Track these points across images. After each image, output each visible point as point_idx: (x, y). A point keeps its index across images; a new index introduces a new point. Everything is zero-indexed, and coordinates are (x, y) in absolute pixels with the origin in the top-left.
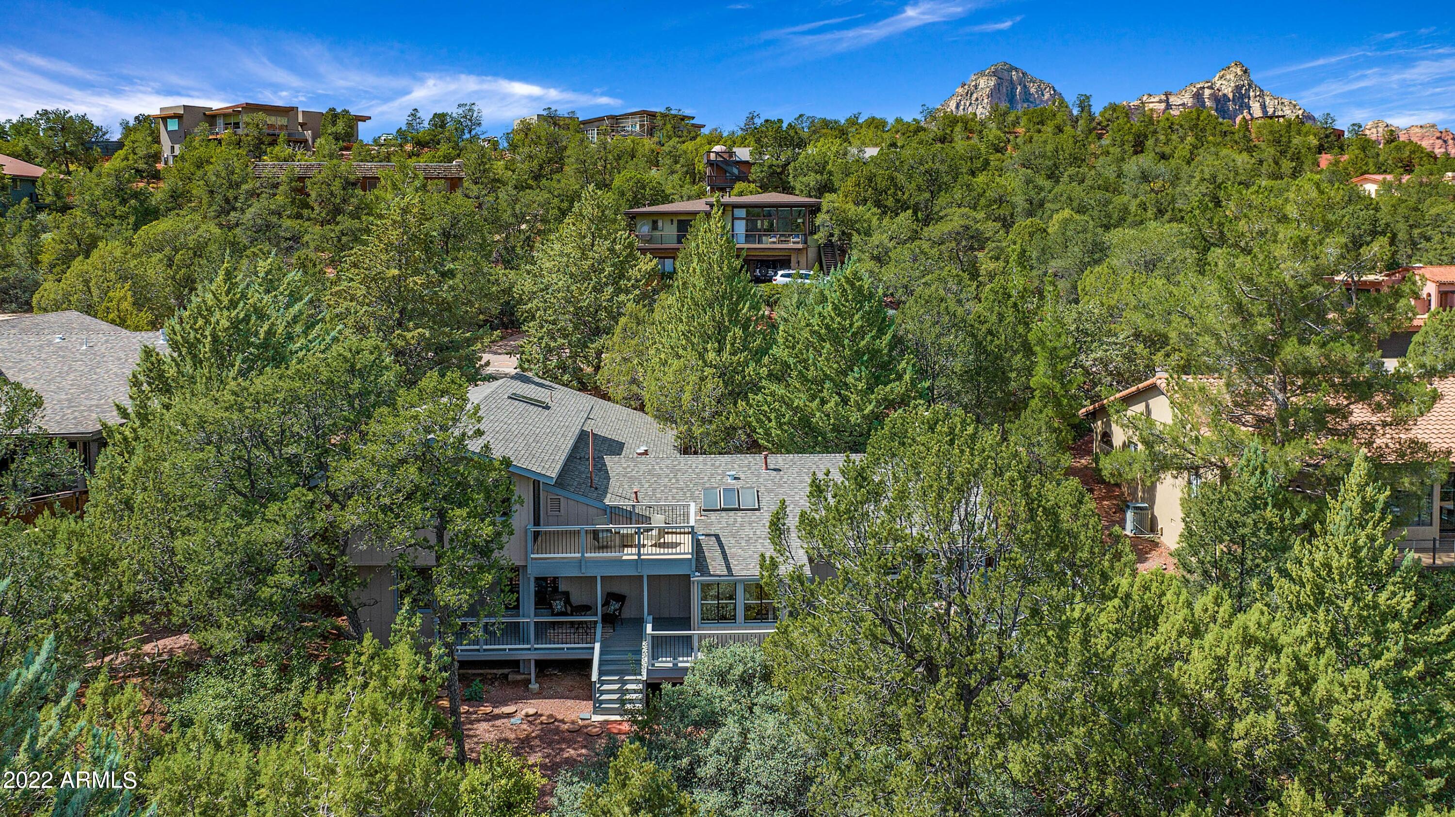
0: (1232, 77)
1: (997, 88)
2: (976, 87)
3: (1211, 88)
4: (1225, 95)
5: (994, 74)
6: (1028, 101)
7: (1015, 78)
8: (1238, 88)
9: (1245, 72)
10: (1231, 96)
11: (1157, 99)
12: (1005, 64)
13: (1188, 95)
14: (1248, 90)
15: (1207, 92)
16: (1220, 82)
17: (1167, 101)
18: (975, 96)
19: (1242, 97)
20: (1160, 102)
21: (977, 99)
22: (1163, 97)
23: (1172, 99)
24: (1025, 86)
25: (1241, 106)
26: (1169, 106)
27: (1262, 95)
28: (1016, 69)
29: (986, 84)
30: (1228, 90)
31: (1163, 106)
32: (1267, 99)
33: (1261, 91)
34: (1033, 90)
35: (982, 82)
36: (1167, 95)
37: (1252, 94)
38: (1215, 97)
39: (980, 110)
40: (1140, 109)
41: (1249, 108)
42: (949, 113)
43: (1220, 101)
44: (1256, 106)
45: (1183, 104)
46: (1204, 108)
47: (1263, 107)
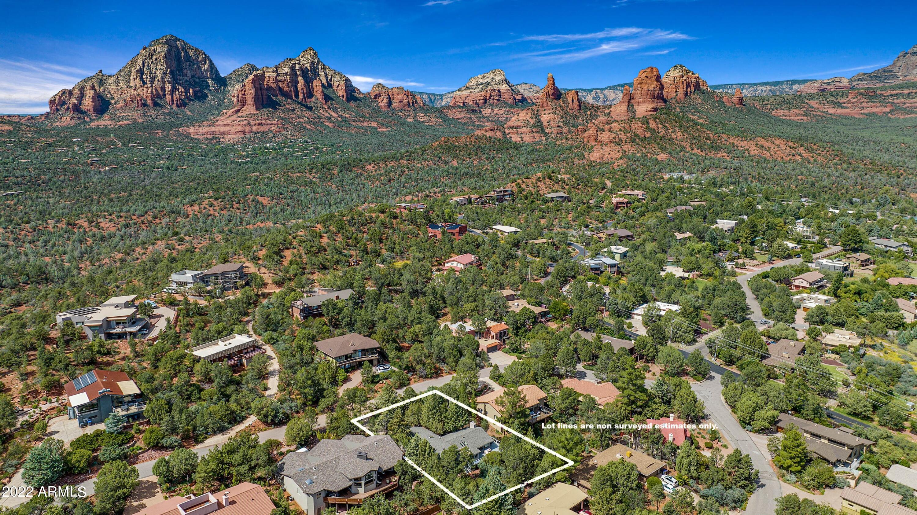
0: (308, 56)
1: (169, 52)
2: (155, 51)
3: (299, 64)
4: (306, 68)
5: (166, 43)
6: (189, 61)
7: (179, 46)
8: (312, 63)
9: (315, 54)
10: (309, 68)
11: (271, 70)
12: (172, 36)
13: (287, 68)
14: (317, 65)
15: (297, 66)
16: (303, 60)
17: (277, 71)
18: (154, 57)
19: (315, 68)
20: (273, 72)
21: (156, 59)
22: (275, 69)
23: (279, 70)
24: (186, 51)
25: (315, 74)
26: (278, 74)
27: (324, 68)
28: (179, 40)
29: (161, 49)
30: (307, 65)
31: (275, 74)
32: (327, 70)
33: (324, 65)
34: (191, 54)
35: (159, 48)
36: (277, 67)
37: (319, 67)
38: (301, 69)
39: (159, 67)
40: (263, 76)
41: (319, 75)
42: (138, 68)
43: (304, 71)
44: (322, 74)
45: (286, 73)
46: (296, 75)
47: (326, 75)
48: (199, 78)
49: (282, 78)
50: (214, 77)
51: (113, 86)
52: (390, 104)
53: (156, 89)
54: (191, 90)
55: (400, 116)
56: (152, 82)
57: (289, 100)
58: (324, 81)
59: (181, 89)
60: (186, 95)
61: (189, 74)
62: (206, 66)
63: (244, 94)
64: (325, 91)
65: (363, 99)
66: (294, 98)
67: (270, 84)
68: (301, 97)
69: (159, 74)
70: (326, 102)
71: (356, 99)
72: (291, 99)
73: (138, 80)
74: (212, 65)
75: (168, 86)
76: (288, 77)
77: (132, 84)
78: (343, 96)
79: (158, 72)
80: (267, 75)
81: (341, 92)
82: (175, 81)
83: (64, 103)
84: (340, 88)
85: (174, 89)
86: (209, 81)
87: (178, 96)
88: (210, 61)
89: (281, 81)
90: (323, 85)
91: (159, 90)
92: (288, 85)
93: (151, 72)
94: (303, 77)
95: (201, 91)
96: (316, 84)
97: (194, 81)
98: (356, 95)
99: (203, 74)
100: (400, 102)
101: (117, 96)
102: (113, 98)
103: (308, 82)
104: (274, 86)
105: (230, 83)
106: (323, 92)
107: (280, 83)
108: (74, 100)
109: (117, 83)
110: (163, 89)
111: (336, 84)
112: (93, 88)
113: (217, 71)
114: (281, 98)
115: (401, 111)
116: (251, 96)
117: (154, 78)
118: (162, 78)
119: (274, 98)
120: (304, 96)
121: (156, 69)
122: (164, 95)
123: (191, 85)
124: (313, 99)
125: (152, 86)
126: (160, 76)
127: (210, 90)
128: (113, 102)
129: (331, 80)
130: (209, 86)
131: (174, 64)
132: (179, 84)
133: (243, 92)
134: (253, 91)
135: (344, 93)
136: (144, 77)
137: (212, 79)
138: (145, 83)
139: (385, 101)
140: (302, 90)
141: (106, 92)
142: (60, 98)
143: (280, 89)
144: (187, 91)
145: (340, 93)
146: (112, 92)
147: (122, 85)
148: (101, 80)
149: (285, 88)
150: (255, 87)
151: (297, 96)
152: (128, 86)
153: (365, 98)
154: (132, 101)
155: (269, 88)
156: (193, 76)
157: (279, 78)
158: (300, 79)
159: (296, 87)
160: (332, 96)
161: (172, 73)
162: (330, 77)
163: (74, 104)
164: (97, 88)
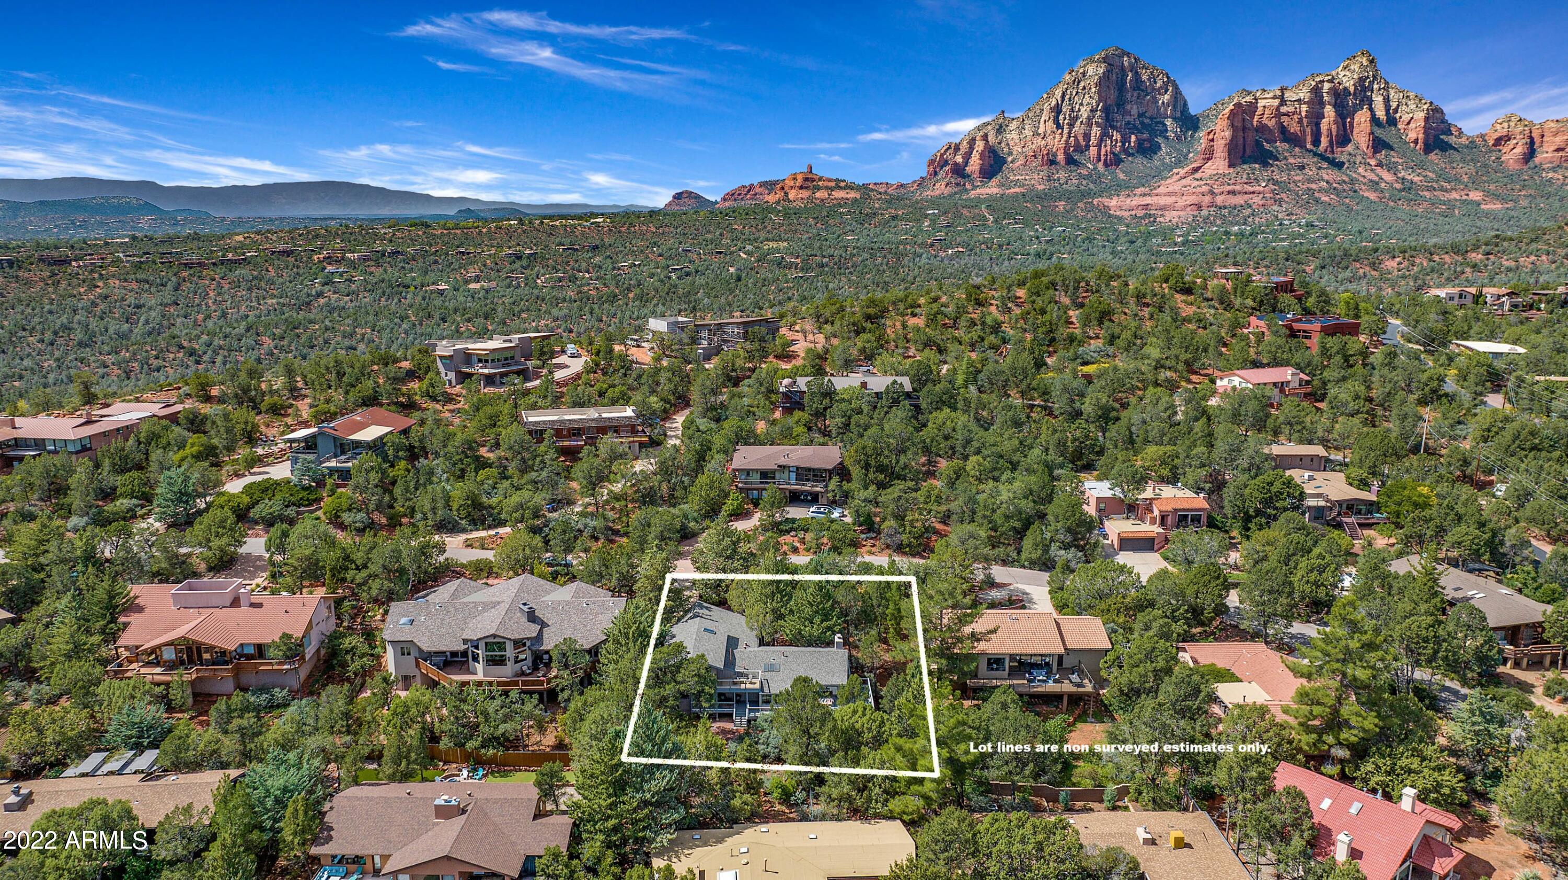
0: (1356, 67)
1: (1106, 76)
2: (1084, 74)
3: (1331, 81)
4: (1345, 89)
5: (1105, 60)
6: (1139, 89)
7: (1126, 64)
8: (1362, 80)
9: (1372, 62)
10: (1352, 89)
11: (1271, 95)
12: (1117, 49)
13: (1305, 89)
14: (1371, 83)
15: (1327, 86)
16: (1342, 73)
17: (1282, 98)
18: (1082, 84)
19: (1364, 89)
20: (1274, 97)
21: (1084, 88)
22: (1279, 93)
23: (1288, 95)
24: (1137, 72)
25: (1362, 101)
26: (1283, 102)
27: (1386, 89)
28: (1128, 55)
29: (1095, 71)
30: (1348, 81)
31: (1277, 102)
32: (1392, 92)
33: (1387, 83)
34: (1145, 77)
35: (1091, 70)
36: (1282, 90)
37: (1376, 86)
38: (1335, 92)
39: (1087, 100)
40: (1253, 106)
41: (1370, 101)
42: (1054, 103)
43: (1339, 96)
44: (1378, 100)
45: (1299, 100)
46: (1322, 104)
47: (1387, 101)
48: (1151, 118)
49: (1291, 109)
50: (1178, 115)
51: (1015, 135)
52: (1530, 154)
53: (1075, 137)
54: (1133, 138)
55: (1549, 181)
56: (1071, 125)
57: (1297, 149)
58: (1381, 113)
59: (1117, 136)
60: (1124, 144)
61: (1134, 112)
62: (1167, 97)
63: (1212, 140)
64: (1378, 132)
65: (1467, 147)
66: (1309, 146)
67: (1265, 121)
68: (1324, 142)
69: (1084, 113)
70: (1375, 152)
71: (1445, 147)
72: (1302, 146)
73: (1051, 123)
74: (1177, 94)
75: (1096, 131)
76: (1304, 108)
77: (1041, 131)
78: (1416, 142)
79: (1083, 109)
80: (1261, 103)
81: (1415, 132)
82: (1108, 123)
83: (946, 163)
84: (1412, 125)
85: (1104, 135)
86: (1168, 122)
87: (1108, 148)
88: (1176, 88)
89: (1287, 114)
90: (1375, 120)
91: (1081, 138)
92: (1300, 121)
93: (1072, 110)
94: (1334, 107)
95: (1150, 140)
96: (1362, 118)
97: (1142, 123)
98: (1452, 140)
99: (1159, 109)
100: (1558, 150)
101: (1017, 149)
102: (1010, 153)
103: (1344, 114)
104: (1271, 123)
105: (1205, 125)
106: (1372, 133)
107: (1284, 119)
108: (959, 159)
109: (1021, 129)
110: (1087, 136)
111: (1406, 118)
112: (985, 137)
113: (1185, 104)
114: (1281, 146)
115: (1554, 170)
116: (1223, 142)
117: (1077, 118)
118: (1089, 118)
119: (1267, 146)
120: (1331, 142)
121: (1081, 104)
122: (1088, 147)
123: (1133, 128)
124: (1350, 148)
125: (1070, 133)
126: (1085, 115)
127: (1167, 138)
128: (1010, 159)
129: (1396, 111)
130: (1166, 131)
131: (1113, 95)
132: (1113, 128)
133: (1211, 137)
134: (1228, 134)
135: (1421, 136)
136: (1061, 117)
137: (1174, 119)
138: (1059, 126)
139: (1519, 150)
140: (1330, 130)
141: (1003, 145)
142: (942, 155)
143: (1283, 130)
144: (1125, 139)
145: (1412, 135)
146: (1011, 143)
147: (1028, 132)
148: (1001, 126)
149: (1294, 128)
150: (1232, 125)
151: (1316, 142)
152: (1036, 134)
153: (1472, 145)
154: (1035, 156)
155: (1262, 128)
156: (1141, 115)
157: (1284, 109)
158: (1329, 111)
159: (1318, 125)
160: (1392, 141)
161: (1106, 110)
162: (1394, 105)
163: (956, 164)
164: (991, 139)
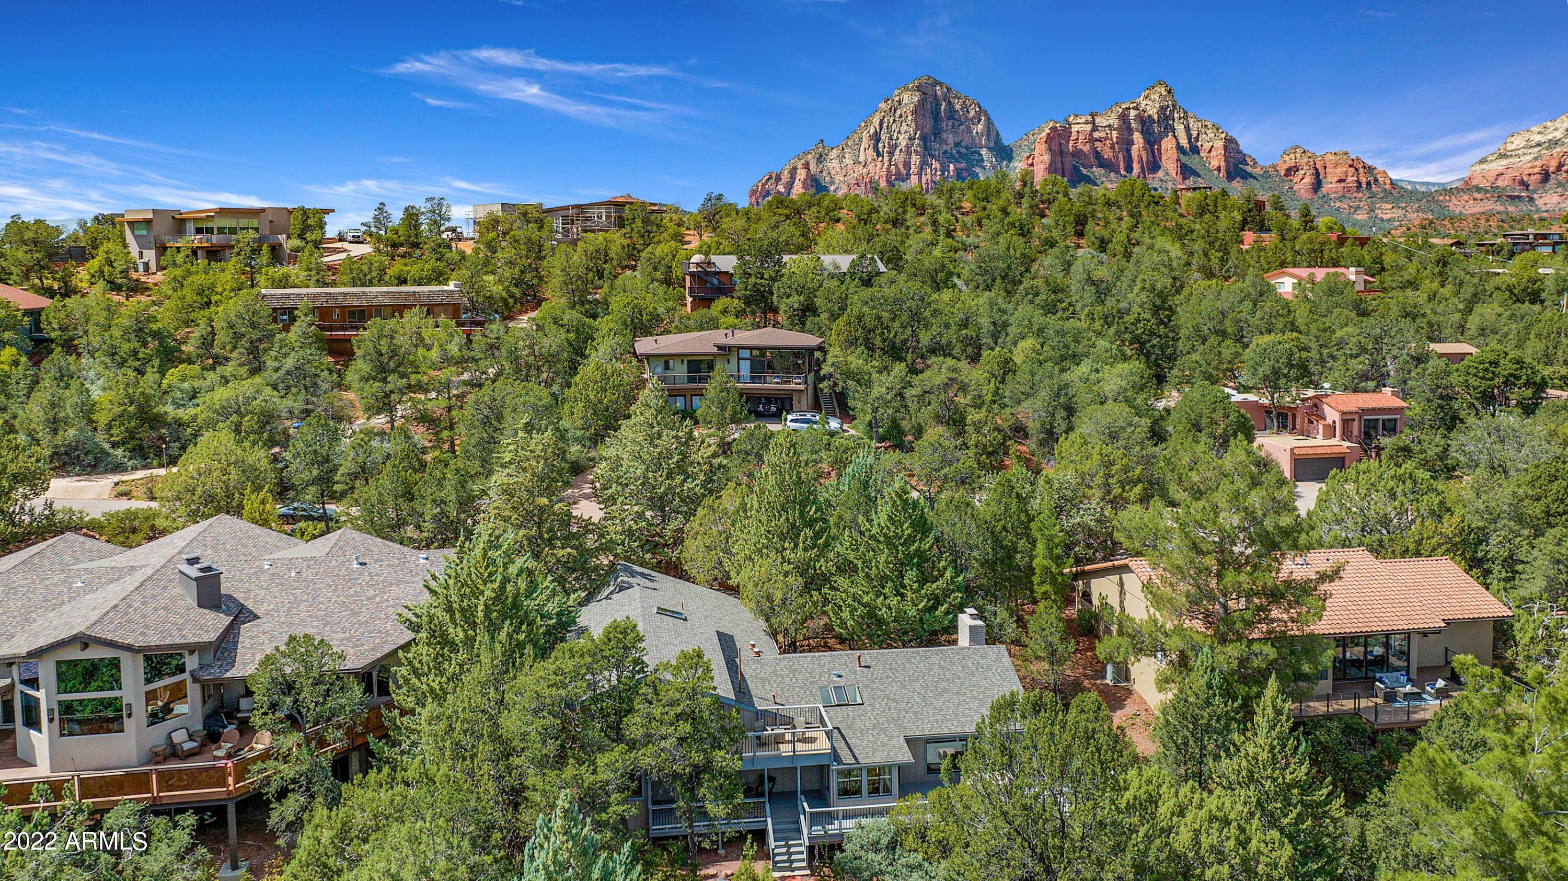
0: (1156, 96)
1: (920, 106)
2: (900, 102)
3: (1136, 108)
4: (1150, 116)
5: (918, 88)
6: (953, 118)
7: (939, 93)
8: (1163, 109)
9: (1170, 92)
10: (1156, 117)
11: (1083, 120)
12: (930, 77)
13: (1114, 116)
14: (1172, 112)
15: (1133, 113)
16: (1144, 103)
17: (1093, 122)
18: (899, 112)
19: (1167, 118)
20: (1087, 123)
21: (901, 116)
22: (1090, 118)
23: (1099, 121)
24: (950, 102)
25: (1166, 128)
26: (1095, 128)
27: (1186, 117)
28: (940, 84)
29: (910, 99)
30: (1152, 111)
31: (1089, 127)
32: (1191, 121)
33: (1185, 112)
34: (958, 107)
35: (906, 98)
36: (1093, 115)
37: (1176, 115)
38: (1140, 119)
39: (904, 128)
40: (1067, 131)
41: (1174, 130)
42: (872, 131)
43: (1145, 123)
44: (1180, 128)
45: (1109, 126)
46: (1130, 130)
47: (1188, 129)
48: (967, 148)
49: (1103, 135)
50: (992, 145)
51: (835, 163)
52: (1317, 185)
53: (896, 165)
54: (952, 167)
55: (1338, 209)
56: (891, 154)
57: (1112, 174)
58: (1184, 142)
59: (936, 165)
60: (943, 174)
61: (951, 140)
62: (980, 127)
63: (1032, 165)
64: (1184, 159)
65: (1262, 176)
66: (1123, 172)
67: (1080, 146)
68: (1136, 168)
69: (903, 141)
70: (1183, 178)
71: (1246, 176)
72: (1117, 172)
73: (871, 151)
74: (989, 124)
75: (915, 159)
76: (1115, 134)
77: (861, 159)
78: (1219, 169)
79: (901, 138)
80: (1075, 128)
81: (1216, 160)
82: (927, 152)
83: (768, 193)
84: (1213, 153)
85: (923, 164)
86: (984, 152)
87: (929, 177)
88: (988, 118)
89: (1099, 140)
90: (1180, 148)
91: (901, 167)
92: (1112, 147)
93: (891, 138)
94: (1142, 133)
95: (967, 170)
96: (1168, 144)
97: (959, 152)
98: (1249, 169)
99: (973, 139)
100: (1340, 181)
101: (839, 178)
102: (833, 183)
103: (1152, 142)
104: (1086, 148)
105: (1018, 155)
106: (1178, 160)
107: (1097, 144)
108: (781, 188)
109: (841, 158)
110: (907, 165)
111: (1207, 146)
112: (807, 166)
113: (998, 135)
114: (1097, 171)
115: (1340, 199)
116: (1043, 166)
117: (896, 146)
118: (907, 147)
119: (1084, 171)
120: (1142, 168)
121: (899, 132)
122: (908, 175)
123: (952, 158)
124: (1160, 174)
125: (890, 161)
126: (904, 143)
127: (984, 168)
128: (832, 188)
129: (1197, 139)
130: (983, 160)
131: (929, 124)
132: (932, 156)
133: (1030, 161)
134: (1047, 158)
135: (1223, 164)
136: (880, 145)
137: (989, 149)
138: (879, 154)
139: (1307, 180)
140: (1140, 156)
141: (824, 174)
142: (763, 185)
143: (1098, 155)
144: (944, 169)
145: (1214, 163)
146: (833, 172)
147: (848, 160)
148: (821, 155)
149: (1107, 154)
150: (1050, 149)
151: (1129, 168)
152: (857, 162)
153: (1266, 175)
154: (858, 184)
155: (1077, 153)
156: (957, 145)
157: (1096, 135)
158: (1137, 137)
159: (1128, 151)
160: (1198, 168)
161: (924, 138)
162: (1194, 134)
163: (779, 192)
164: (813, 167)
